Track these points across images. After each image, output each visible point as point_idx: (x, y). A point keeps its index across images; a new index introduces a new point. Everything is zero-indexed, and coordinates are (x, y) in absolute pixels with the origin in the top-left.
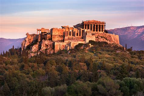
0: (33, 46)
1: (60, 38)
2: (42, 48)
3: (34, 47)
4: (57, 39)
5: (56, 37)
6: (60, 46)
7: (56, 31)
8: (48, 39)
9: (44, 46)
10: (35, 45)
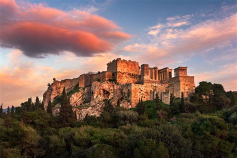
0: (73, 95)
1: (130, 79)
2: (95, 97)
3: (75, 98)
4: (126, 79)
5: (124, 75)
6: (142, 92)
7: (124, 64)
8: (107, 79)
9: (100, 94)
10: (75, 94)
